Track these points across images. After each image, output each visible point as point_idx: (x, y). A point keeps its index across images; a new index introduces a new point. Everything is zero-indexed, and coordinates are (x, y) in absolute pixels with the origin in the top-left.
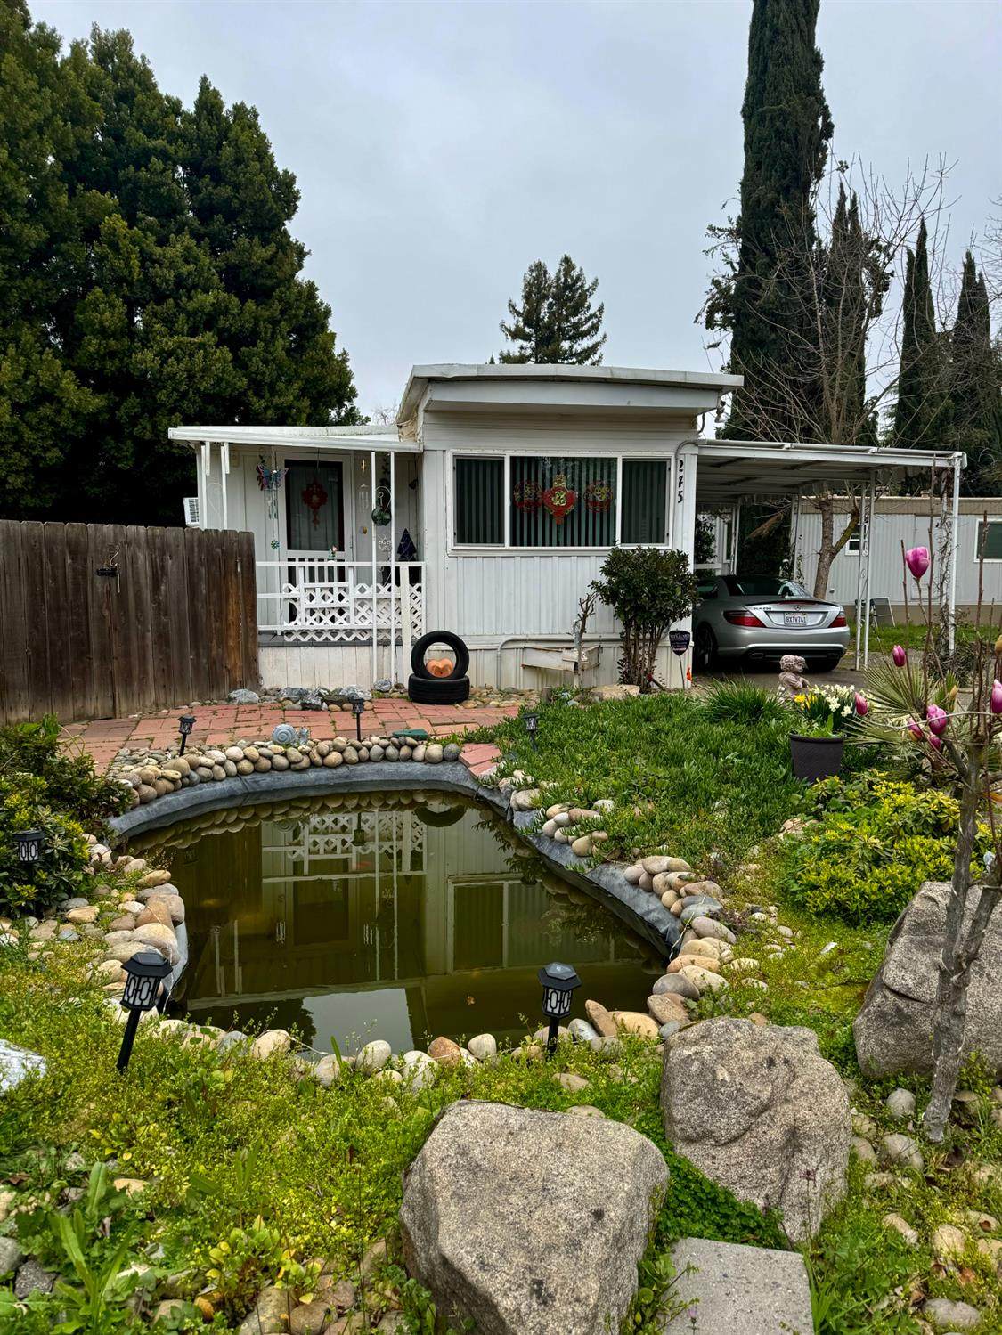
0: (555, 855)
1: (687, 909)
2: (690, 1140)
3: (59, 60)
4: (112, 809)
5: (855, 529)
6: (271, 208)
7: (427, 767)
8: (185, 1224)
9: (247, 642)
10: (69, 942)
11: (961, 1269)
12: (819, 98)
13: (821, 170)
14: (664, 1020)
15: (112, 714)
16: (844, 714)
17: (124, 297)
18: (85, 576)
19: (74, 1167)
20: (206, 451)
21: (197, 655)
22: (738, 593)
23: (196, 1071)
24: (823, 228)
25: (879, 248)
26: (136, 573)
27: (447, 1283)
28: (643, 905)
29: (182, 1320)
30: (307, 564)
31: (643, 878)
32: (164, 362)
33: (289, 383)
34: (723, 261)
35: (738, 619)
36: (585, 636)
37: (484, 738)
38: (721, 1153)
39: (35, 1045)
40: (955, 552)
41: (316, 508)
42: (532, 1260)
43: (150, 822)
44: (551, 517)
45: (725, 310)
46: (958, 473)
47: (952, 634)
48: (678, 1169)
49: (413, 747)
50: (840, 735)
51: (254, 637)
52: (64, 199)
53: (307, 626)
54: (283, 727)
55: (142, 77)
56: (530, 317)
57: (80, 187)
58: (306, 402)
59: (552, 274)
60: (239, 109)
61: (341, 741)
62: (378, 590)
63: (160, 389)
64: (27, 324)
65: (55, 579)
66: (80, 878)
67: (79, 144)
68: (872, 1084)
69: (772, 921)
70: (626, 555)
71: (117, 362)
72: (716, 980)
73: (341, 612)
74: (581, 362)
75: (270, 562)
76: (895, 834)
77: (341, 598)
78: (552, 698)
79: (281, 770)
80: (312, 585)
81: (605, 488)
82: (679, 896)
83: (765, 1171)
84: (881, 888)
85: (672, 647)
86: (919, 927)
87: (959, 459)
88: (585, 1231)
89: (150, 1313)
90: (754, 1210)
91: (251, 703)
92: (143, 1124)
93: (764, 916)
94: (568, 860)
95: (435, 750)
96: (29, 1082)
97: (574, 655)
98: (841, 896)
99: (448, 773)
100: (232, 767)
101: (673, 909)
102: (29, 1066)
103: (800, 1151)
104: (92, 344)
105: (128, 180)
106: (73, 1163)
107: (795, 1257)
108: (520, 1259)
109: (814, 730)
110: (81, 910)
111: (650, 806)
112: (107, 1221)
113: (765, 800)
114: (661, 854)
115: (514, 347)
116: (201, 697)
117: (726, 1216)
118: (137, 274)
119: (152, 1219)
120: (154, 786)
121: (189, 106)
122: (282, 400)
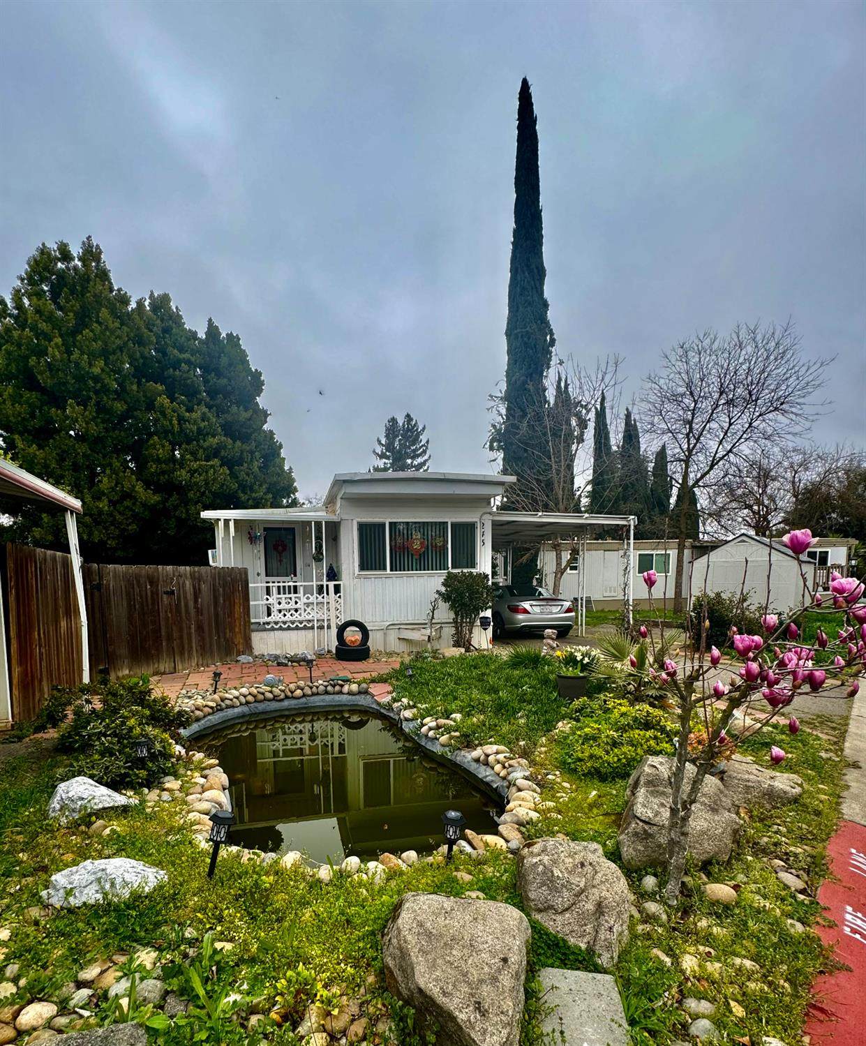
0: (429, 746)
1: (512, 775)
2: (540, 911)
3: (130, 309)
4: (183, 725)
5: (574, 559)
6: (249, 391)
7: (350, 697)
8: (258, 969)
9: (245, 628)
10: (168, 802)
11: (699, 980)
12: (547, 324)
13: (549, 364)
14: (509, 839)
15: (174, 671)
16: (585, 662)
17: (169, 441)
18: (158, 595)
19: (190, 936)
20: (221, 524)
21: (219, 637)
22: (514, 595)
23: (252, 877)
24: (551, 395)
25: (582, 406)
26: (185, 593)
27: (422, 1003)
28: (483, 772)
29: (265, 1027)
30: (276, 584)
31: (482, 758)
32: (192, 475)
33: (261, 485)
34: (497, 414)
35: (516, 610)
36: (434, 621)
37: (382, 680)
38: (559, 918)
39: (159, 864)
40: (632, 572)
41: (280, 553)
42: (472, 989)
43: (201, 730)
44: (412, 555)
45: (499, 441)
46: (632, 527)
47: (631, 616)
48: (535, 928)
49: (342, 686)
50: (585, 674)
51: (249, 626)
52: (135, 387)
53: (278, 619)
54: (269, 676)
55: (176, 319)
56: (389, 446)
57: (144, 380)
58: (270, 496)
59: (400, 422)
60: (230, 336)
61: (302, 683)
62: (317, 598)
63: (190, 490)
64: (115, 455)
65: (141, 597)
66: (170, 765)
67: (143, 356)
68: (632, 872)
69: (558, 780)
70: (456, 575)
71: (166, 476)
72: (534, 815)
73: (296, 610)
74: (417, 470)
75: (257, 584)
76: (623, 729)
77: (296, 603)
78: (419, 657)
79: (269, 700)
80: (279, 596)
81: (442, 539)
82: (504, 767)
83: (585, 928)
84: (619, 760)
85: (481, 625)
86: (649, 783)
87: (632, 520)
88: (499, 970)
89: (245, 1023)
90: (580, 950)
91: (249, 663)
92: (226, 909)
93: (554, 777)
94: (437, 749)
95: (354, 687)
96: (160, 887)
97: (428, 632)
98: (597, 765)
99: (363, 701)
100: (243, 700)
101: (501, 775)
102: (159, 878)
103: (604, 915)
104: (153, 467)
105: (170, 377)
106: (189, 933)
107: (608, 977)
108: (465, 989)
109: (570, 672)
110: (172, 783)
111: (482, 717)
112: (214, 968)
113: (546, 712)
114: (491, 743)
115: (381, 463)
116: (221, 660)
117: (564, 954)
118: (176, 428)
119: (238, 966)
120: (202, 711)
121: (202, 335)
122: (257, 494)
